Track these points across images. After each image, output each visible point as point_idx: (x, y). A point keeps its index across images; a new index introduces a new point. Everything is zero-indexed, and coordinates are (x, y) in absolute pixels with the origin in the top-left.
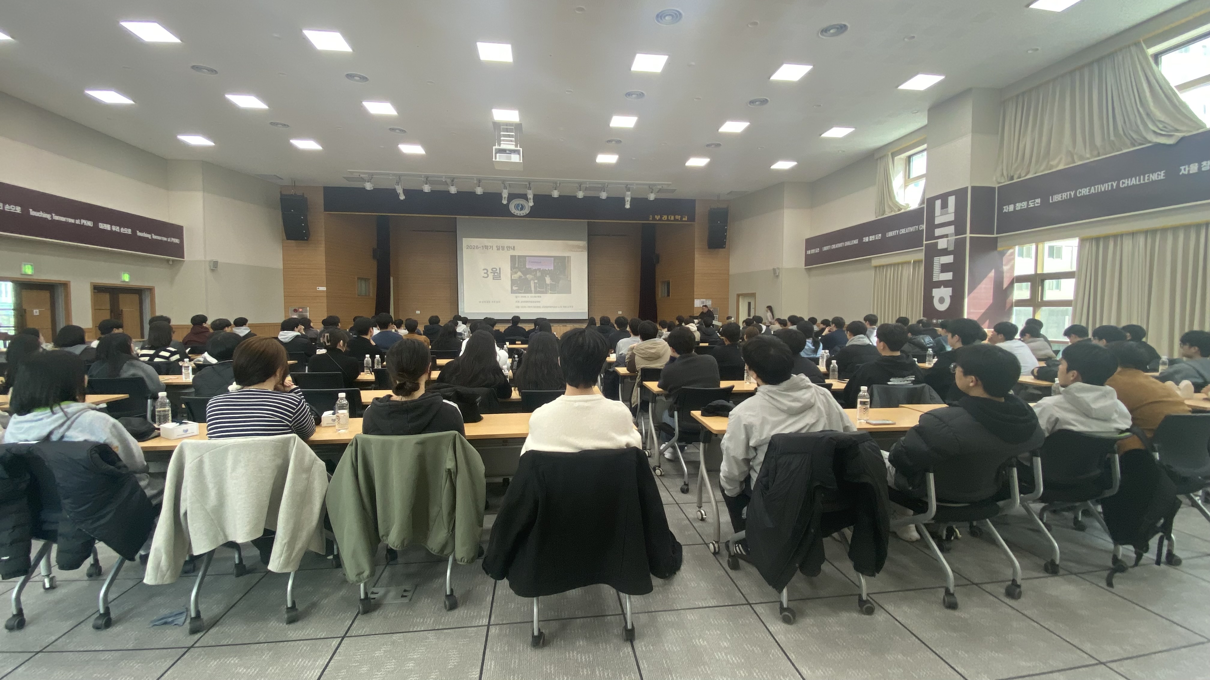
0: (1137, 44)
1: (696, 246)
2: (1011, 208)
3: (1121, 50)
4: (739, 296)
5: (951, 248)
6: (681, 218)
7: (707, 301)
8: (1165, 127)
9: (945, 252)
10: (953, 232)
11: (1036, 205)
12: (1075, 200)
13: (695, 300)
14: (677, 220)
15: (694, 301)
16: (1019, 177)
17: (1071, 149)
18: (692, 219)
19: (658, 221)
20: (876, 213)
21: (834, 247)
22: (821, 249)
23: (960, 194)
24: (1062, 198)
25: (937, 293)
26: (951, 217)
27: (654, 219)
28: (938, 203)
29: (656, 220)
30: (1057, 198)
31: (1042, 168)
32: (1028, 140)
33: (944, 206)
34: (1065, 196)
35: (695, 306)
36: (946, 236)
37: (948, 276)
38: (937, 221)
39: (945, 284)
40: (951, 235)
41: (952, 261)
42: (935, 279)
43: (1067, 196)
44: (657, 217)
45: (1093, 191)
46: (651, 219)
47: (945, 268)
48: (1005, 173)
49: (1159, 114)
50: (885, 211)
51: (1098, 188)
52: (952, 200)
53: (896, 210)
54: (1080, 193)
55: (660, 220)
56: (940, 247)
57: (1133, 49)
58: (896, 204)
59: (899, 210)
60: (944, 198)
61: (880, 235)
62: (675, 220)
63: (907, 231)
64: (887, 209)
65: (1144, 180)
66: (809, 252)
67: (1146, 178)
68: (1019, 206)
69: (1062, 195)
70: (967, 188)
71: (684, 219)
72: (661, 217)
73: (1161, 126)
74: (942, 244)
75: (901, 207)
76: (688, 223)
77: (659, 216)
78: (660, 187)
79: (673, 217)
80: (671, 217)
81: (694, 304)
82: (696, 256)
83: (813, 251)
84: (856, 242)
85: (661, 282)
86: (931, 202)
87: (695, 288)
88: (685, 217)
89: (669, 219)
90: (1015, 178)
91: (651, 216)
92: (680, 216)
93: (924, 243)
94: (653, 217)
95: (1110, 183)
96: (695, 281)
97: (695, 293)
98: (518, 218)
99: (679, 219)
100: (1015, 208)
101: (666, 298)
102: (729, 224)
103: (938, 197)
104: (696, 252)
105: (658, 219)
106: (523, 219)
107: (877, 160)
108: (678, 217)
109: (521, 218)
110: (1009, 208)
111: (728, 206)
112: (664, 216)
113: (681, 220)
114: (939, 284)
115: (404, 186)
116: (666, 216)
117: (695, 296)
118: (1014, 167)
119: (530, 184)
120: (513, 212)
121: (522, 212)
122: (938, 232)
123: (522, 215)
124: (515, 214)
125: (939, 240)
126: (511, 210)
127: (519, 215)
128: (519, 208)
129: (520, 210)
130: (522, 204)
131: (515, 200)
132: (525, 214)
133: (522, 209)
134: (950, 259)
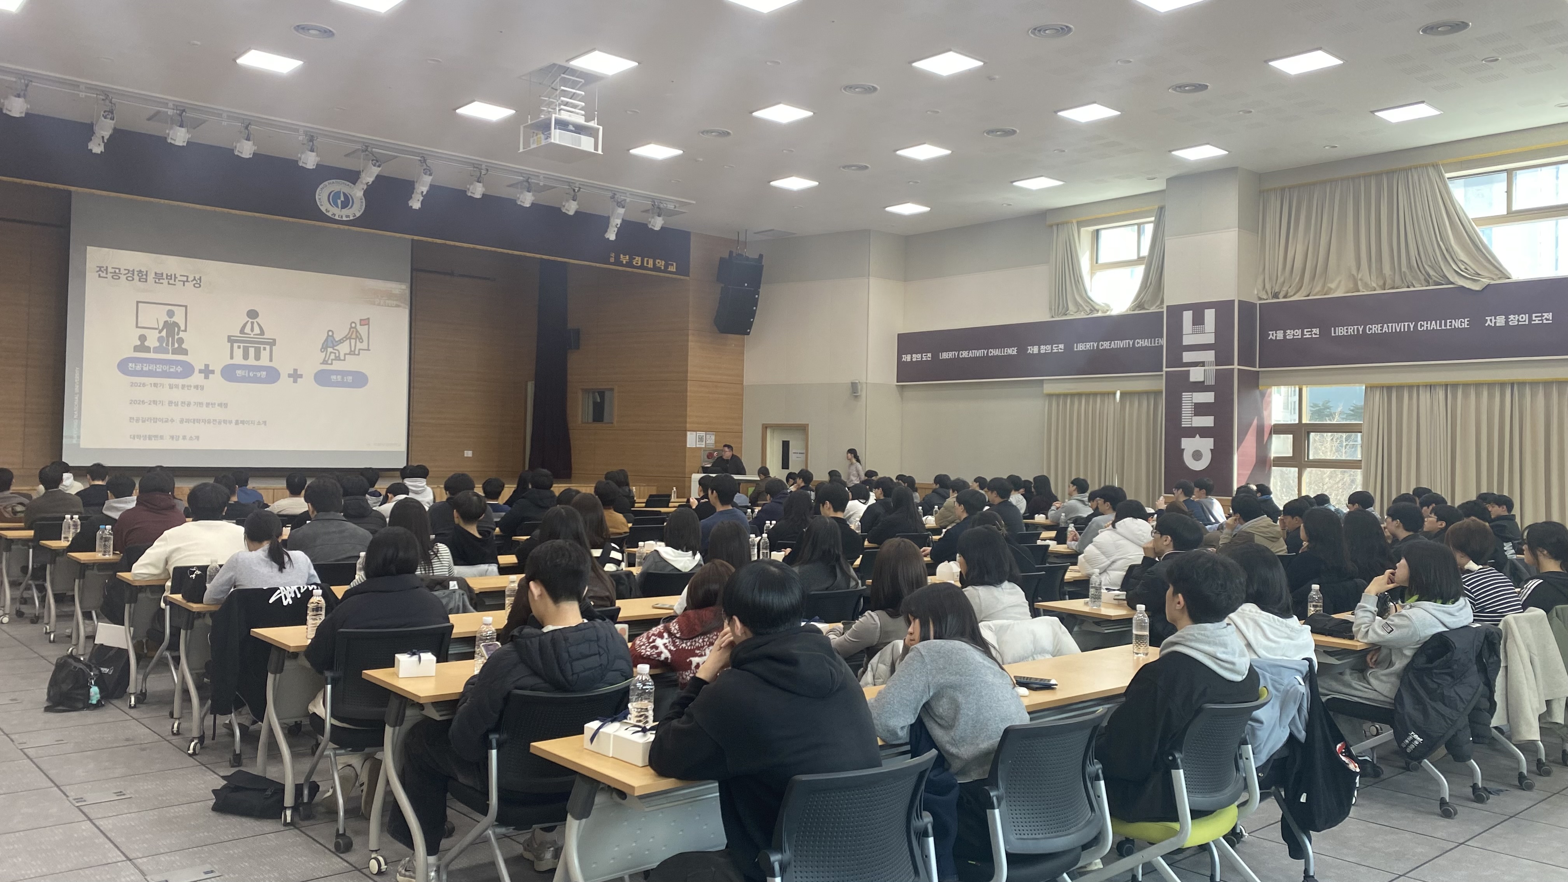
0: (1435, 166)
1: (691, 326)
2: (1280, 335)
3: (1416, 168)
4: (765, 427)
5: (1211, 382)
6: (666, 266)
7: (708, 436)
8: (1466, 269)
9: (1200, 387)
10: (1213, 359)
11: (1314, 336)
12: (1364, 338)
13: (688, 433)
14: (658, 269)
15: (686, 435)
16: (1285, 297)
17: (1354, 272)
18: (683, 270)
19: (623, 266)
20: (1050, 309)
21: (965, 354)
22: (935, 356)
23: (1223, 308)
24: (1347, 332)
25: (1189, 445)
26: (1210, 339)
27: (618, 262)
28: (1188, 316)
29: (621, 264)
30: (1341, 331)
31: (1318, 289)
32: (1298, 249)
33: (1198, 320)
34: (1351, 330)
35: (688, 446)
36: (1202, 364)
37: (1207, 421)
38: (1187, 340)
39: (1203, 432)
40: (1210, 364)
41: (1212, 401)
42: (1185, 424)
43: (1354, 331)
44: (625, 259)
45: (1385, 329)
46: (612, 260)
47: (1200, 409)
48: (1268, 287)
49: (1462, 256)
50: (1068, 310)
51: (1392, 326)
52: (1210, 315)
53: (1088, 310)
54: (1370, 329)
55: (629, 264)
56: (1192, 379)
57: (1431, 171)
58: (1088, 301)
59: (1092, 311)
60: (1198, 310)
61: (1061, 346)
62: (655, 268)
63: (1112, 346)
64: (1072, 307)
65: (1445, 326)
66: (907, 358)
67: (1448, 324)
68: (1290, 335)
69: (1347, 329)
70: (1233, 301)
71: (671, 269)
72: (631, 259)
73: (1463, 267)
74: (1196, 375)
75: (1097, 307)
76: (678, 277)
77: (627, 257)
78: (671, 206)
79: (651, 261)
80: (648, 261)
81: (685, 441)
82: (690, 344)
83: (916, 357)
84: (1012, 351)
85: (582, 389)
86: (1176, 312)
87: (688, 409)
88: (672, 265)
89: (645, 265)
90: (1281, 295)
91: (613, 255)
92: (663, 262)
93: (1165, 369)
94: (617, 258)
95: (1406, 324)
96: (688, 394)
97: (688, 420)
98: (336, 226)
99: (663, 268)
100: (1285, 336)
101: (598, 425)
102: (761, 290)
103: (1187, 307)
104: (690, 338)
105: (624, 262)
106: (346, 227)
107: (1051, 226)
108: (661, 263)
109: (342, 227)
110: (1275, 335)
111: (761, 256)
112: (637, 258)
113: (665, 271)
114: (1192, 432)
115: (112, 119)
116: (640, 258)
117: (688, 425)
118: (1280, 280)
119: (425, 161)
120: (323, 209)
121: (345, 212)
122: (1187, 357)
123: (344, 219)
124: (329, 214)
125: (1191, 369)
126: (319, 204)
127: (337, 217)
128: (339, 202)
129: (340, 206)
130: (344, 193)
131: (331, 181)
132: (352, 218)
133: (345, 205)
134: (1208, 397)
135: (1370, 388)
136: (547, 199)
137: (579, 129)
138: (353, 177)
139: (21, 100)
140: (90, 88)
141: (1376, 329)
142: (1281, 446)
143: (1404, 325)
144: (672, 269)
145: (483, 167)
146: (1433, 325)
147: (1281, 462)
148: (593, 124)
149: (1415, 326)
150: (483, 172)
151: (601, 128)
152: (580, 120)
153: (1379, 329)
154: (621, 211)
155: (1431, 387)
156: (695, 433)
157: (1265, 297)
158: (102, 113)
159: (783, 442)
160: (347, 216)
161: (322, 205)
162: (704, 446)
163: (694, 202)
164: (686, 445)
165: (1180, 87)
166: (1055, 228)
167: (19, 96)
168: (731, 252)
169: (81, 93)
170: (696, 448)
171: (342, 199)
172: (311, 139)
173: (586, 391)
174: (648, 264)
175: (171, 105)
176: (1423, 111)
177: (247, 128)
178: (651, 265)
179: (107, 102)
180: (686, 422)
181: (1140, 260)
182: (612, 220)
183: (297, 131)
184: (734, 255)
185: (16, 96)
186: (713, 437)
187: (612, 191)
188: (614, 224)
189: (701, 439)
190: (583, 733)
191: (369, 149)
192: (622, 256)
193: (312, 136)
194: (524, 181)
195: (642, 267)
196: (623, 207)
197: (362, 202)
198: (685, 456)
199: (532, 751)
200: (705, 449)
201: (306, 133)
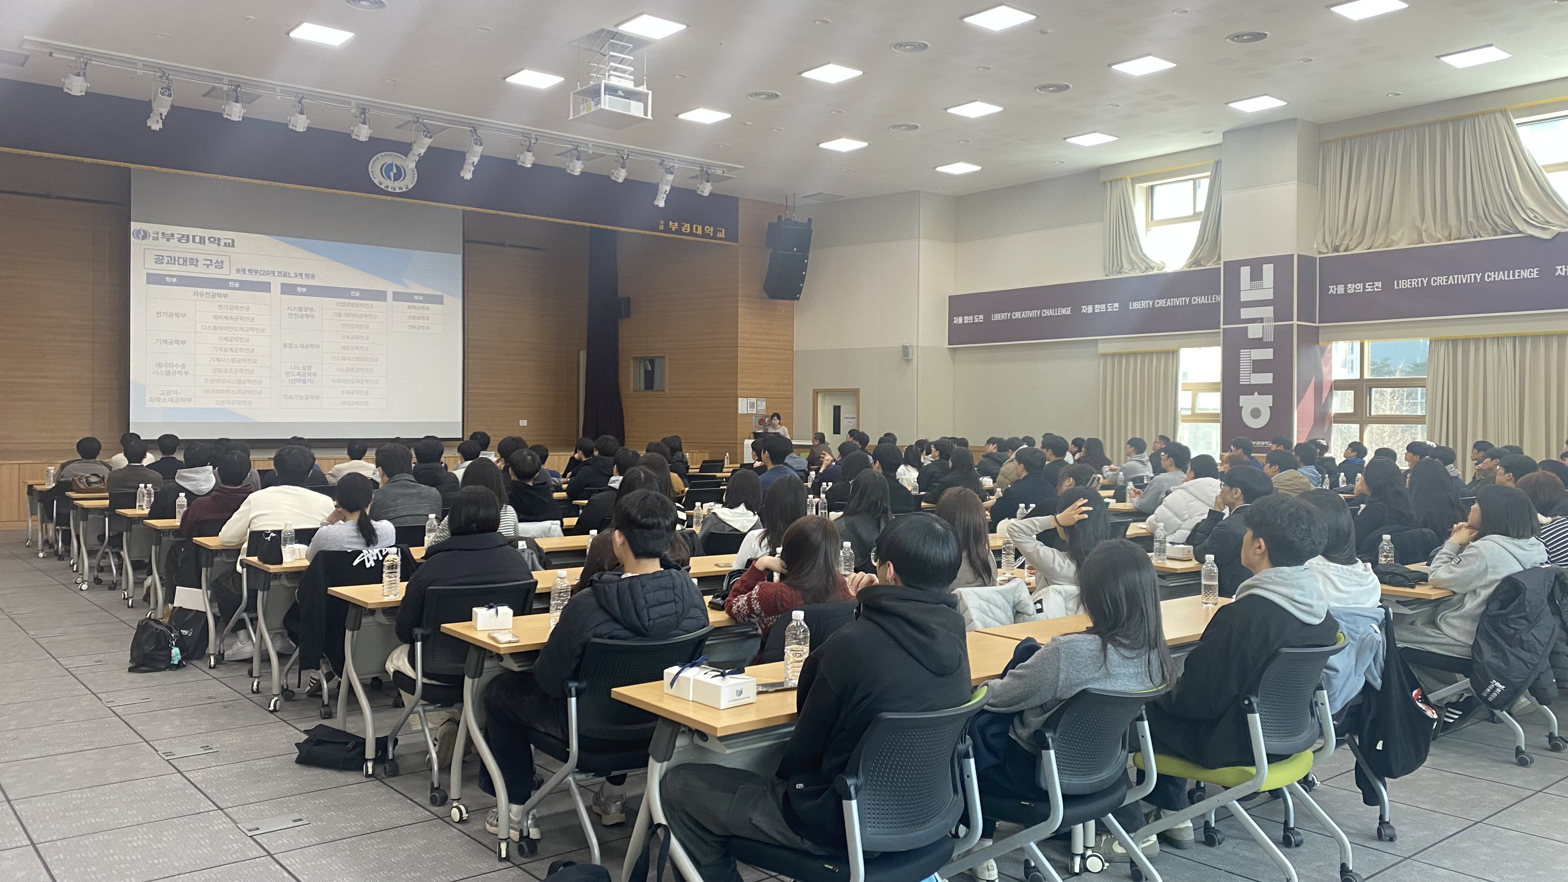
0: (1503, 112)
1: (740, 292)
2: (1341, 289)
3: (1483, 114)
4: (816, 392)
6: (715, 232)
7: (759, 402)
8: (1536, 217)
9: (1259, 343)
11: (1376, 289)
12: (1429, 290)
13: (740, 399)
14: (706, 236)
15: (737, 402)
16: (1345, 250)
17: (1419, 223)
18: (732, 236)
19: (672, 233)
20: (1105, 268)
21: (1017, 315)
22: (987, 318)
23: (1281, 263)
24: (1411, 285)
27: (667, 230)
29: (670, 231)
30: (1404, 284)
31: (1380, 241)
32: (1359, 201)
33: (1256, 276)
34: (1415, 283)
35: (739, 412)
39: (1262, 389)
43: (1418, 283)
44: (674, 226)
45: (1451, 281)
46: (661, 227)
48: (1328, 240)
49: (1532, 204)
50: (1122, 267)
51: (1458, 277)
53: (1143, 267)
54: (1435, 281)
55: (679, 231)
58: (1143, 258)
59: (1147, 269)
60: (1256, 266)
61: (1116, 305)
63: (1169, 304)
64: (1126, 266)
65: (1514, 276)
66: (959, 320)
67: (1517, 274)
68: (1351, 289)
69: (1411, 281)
70: (1293, 255)
71: (719, 235)
72: (680, 226)
73: (1532, 216)
75: (1153, 265)
76: (727, 243)
77: (676, 224)
78: (719, 172)
79: (700, 228)
80: (697, 228)
81: (737, 408)
82: (740, 310)
83: (968, 319)
84: (1066, 311)
85: (633, 358)
86: (1233, 268)
87: (739, 375)
88: (721, 231)
89: (694, 231)
90: (1342, 248)
91: (662, 222)
92: (712, 229)
93: (1222, 326)
94: (666, 225)
95: (1473, 275)
96: (739, 361)
97: (739, 386)
98: (389, 198)
99: (712, 234)
100: (1346, 290)
101: (649, 392)
102: (811, 255)
103: (1245, 263)
104: (740, 304)
105: (674, 230)
106: (399, 199)
107: (1105, 183)
108: (710, 230)
109: (395, 199)
110: (1335, 289)
111: (810, 220)
112: (686, 225)
113: (714, 238)
114: (1251, 389)
115: (169, 96)
116: (689, 225)
117: (739, 392)
118: (1341, 234)
119: (475, 131)
120: (376, 182)
121: (397, 184)
122: (1245, 313)
123: (398, 191)
124: (383, 187)
125: (1249, 325)
126: (372, 177)
127: (390, 190)
128: (392, 174)
129: (392, 178)
130: (396, 166)
131: (383, 153)
132: (404, 190)
133: (397, 177)
134: (1268, 354)
135: (1435, 342)
136: (597, 168)
137: (629, 95)
138: (405, 149)
139: (81, 78)
140: (146, 65)
141: (1441, 280)
142: (1342, 403)
143: (1471, 276)
144: (721, 235)
145: (533, 136)
146: (1501, 276)
147: (1342, 418)
148: (643, 89)
149: (1482, 277)
150: (533, 141)
151: (650, 92)
152: (629, 85)
153: (1445, 280)
154: (670, 177)
155: (1498, 339)
156: (746, 399)
157: (1325, 251)
158: (160, 90)
159: (834, 407)
160: (401, 188)
161: (374, 178)
162: (755, 412)
163: (743, 167)
164: (737, 412)
165: (1238, 36)
166: (1108, 185)
167: (78, 75)
168: (780, 217)
169: (138, 71)
170: (748, 414)
171: (395, 171)
172: (364, 111)
173: (637, 359)
174: (696, 230)
175: (226, 81)
176: (1492, 55)
177: (300, 102)
178: (700, 232)
179: (164, 79)
180: (737, 389)
181: (1195, 216)
182: (660, 186)
183: (350, 104)
184: (783, 220)
185: (75, 75)
186: (764, 403)
187: (660, 157)
188: (663, 191)
189: (752, 406)
190: (662, 679)
191: (421, 120)
192: (671, 223)
193: (364, 109)
194: (573, 149)
195: (691, 234)
196: (672, 173)
197: (414, 174)
198: (737, 423)
199: (613, 696)
200: (756, 415)
201: (358, 106)
